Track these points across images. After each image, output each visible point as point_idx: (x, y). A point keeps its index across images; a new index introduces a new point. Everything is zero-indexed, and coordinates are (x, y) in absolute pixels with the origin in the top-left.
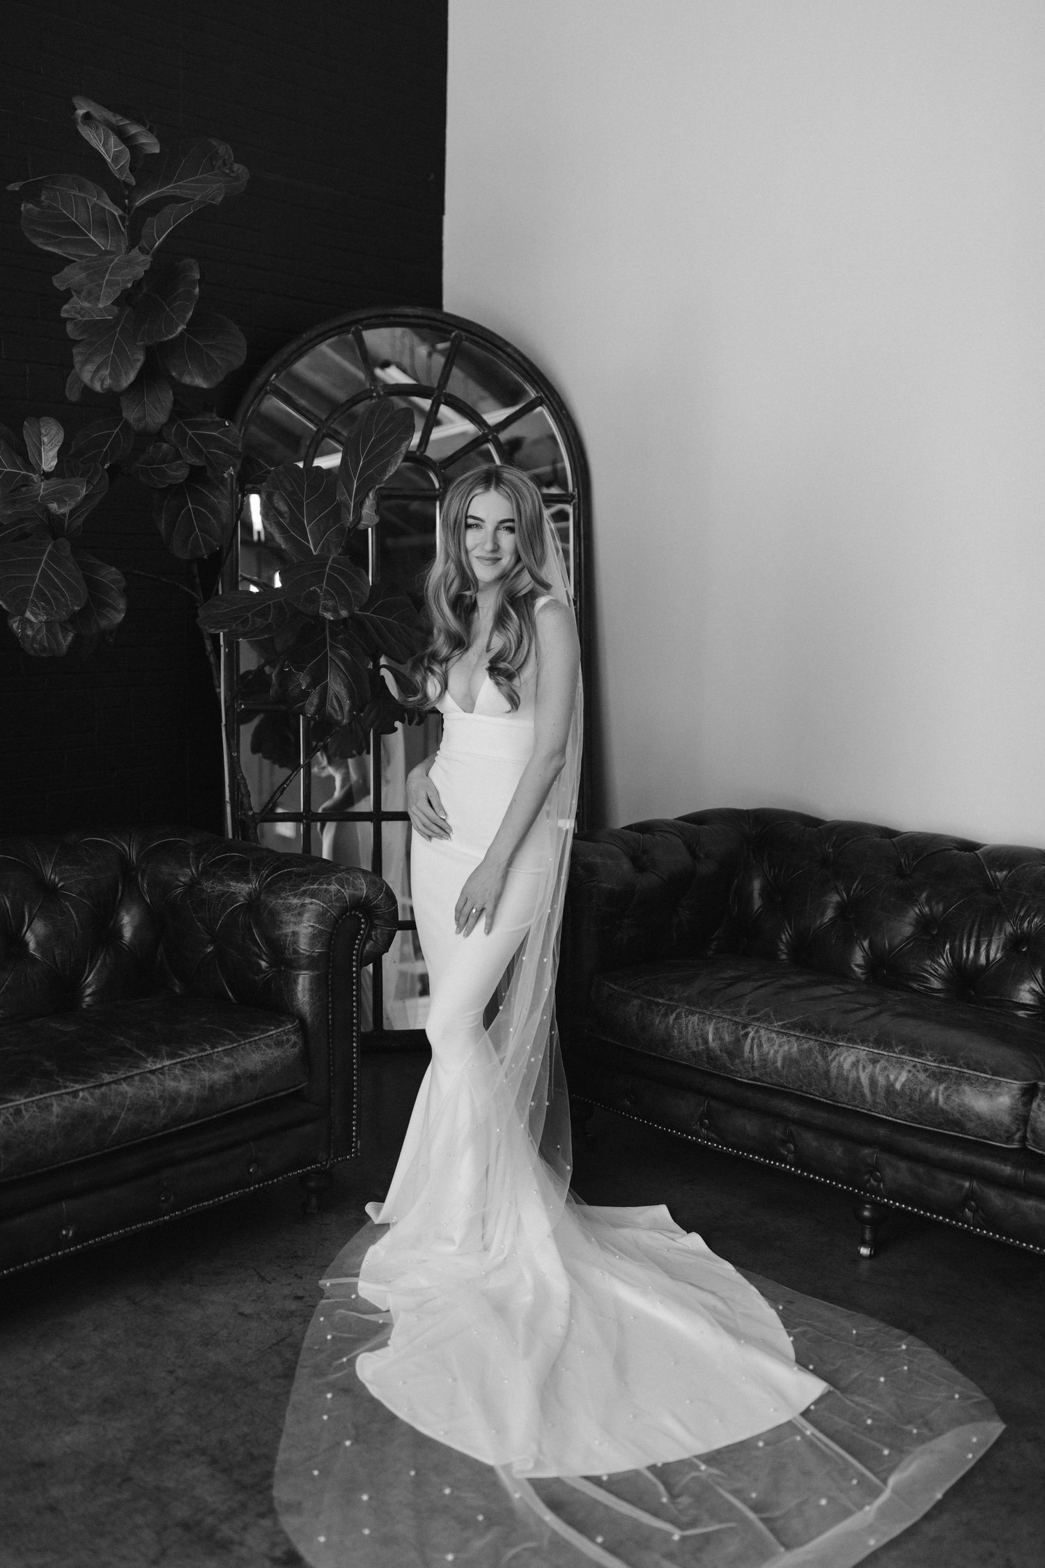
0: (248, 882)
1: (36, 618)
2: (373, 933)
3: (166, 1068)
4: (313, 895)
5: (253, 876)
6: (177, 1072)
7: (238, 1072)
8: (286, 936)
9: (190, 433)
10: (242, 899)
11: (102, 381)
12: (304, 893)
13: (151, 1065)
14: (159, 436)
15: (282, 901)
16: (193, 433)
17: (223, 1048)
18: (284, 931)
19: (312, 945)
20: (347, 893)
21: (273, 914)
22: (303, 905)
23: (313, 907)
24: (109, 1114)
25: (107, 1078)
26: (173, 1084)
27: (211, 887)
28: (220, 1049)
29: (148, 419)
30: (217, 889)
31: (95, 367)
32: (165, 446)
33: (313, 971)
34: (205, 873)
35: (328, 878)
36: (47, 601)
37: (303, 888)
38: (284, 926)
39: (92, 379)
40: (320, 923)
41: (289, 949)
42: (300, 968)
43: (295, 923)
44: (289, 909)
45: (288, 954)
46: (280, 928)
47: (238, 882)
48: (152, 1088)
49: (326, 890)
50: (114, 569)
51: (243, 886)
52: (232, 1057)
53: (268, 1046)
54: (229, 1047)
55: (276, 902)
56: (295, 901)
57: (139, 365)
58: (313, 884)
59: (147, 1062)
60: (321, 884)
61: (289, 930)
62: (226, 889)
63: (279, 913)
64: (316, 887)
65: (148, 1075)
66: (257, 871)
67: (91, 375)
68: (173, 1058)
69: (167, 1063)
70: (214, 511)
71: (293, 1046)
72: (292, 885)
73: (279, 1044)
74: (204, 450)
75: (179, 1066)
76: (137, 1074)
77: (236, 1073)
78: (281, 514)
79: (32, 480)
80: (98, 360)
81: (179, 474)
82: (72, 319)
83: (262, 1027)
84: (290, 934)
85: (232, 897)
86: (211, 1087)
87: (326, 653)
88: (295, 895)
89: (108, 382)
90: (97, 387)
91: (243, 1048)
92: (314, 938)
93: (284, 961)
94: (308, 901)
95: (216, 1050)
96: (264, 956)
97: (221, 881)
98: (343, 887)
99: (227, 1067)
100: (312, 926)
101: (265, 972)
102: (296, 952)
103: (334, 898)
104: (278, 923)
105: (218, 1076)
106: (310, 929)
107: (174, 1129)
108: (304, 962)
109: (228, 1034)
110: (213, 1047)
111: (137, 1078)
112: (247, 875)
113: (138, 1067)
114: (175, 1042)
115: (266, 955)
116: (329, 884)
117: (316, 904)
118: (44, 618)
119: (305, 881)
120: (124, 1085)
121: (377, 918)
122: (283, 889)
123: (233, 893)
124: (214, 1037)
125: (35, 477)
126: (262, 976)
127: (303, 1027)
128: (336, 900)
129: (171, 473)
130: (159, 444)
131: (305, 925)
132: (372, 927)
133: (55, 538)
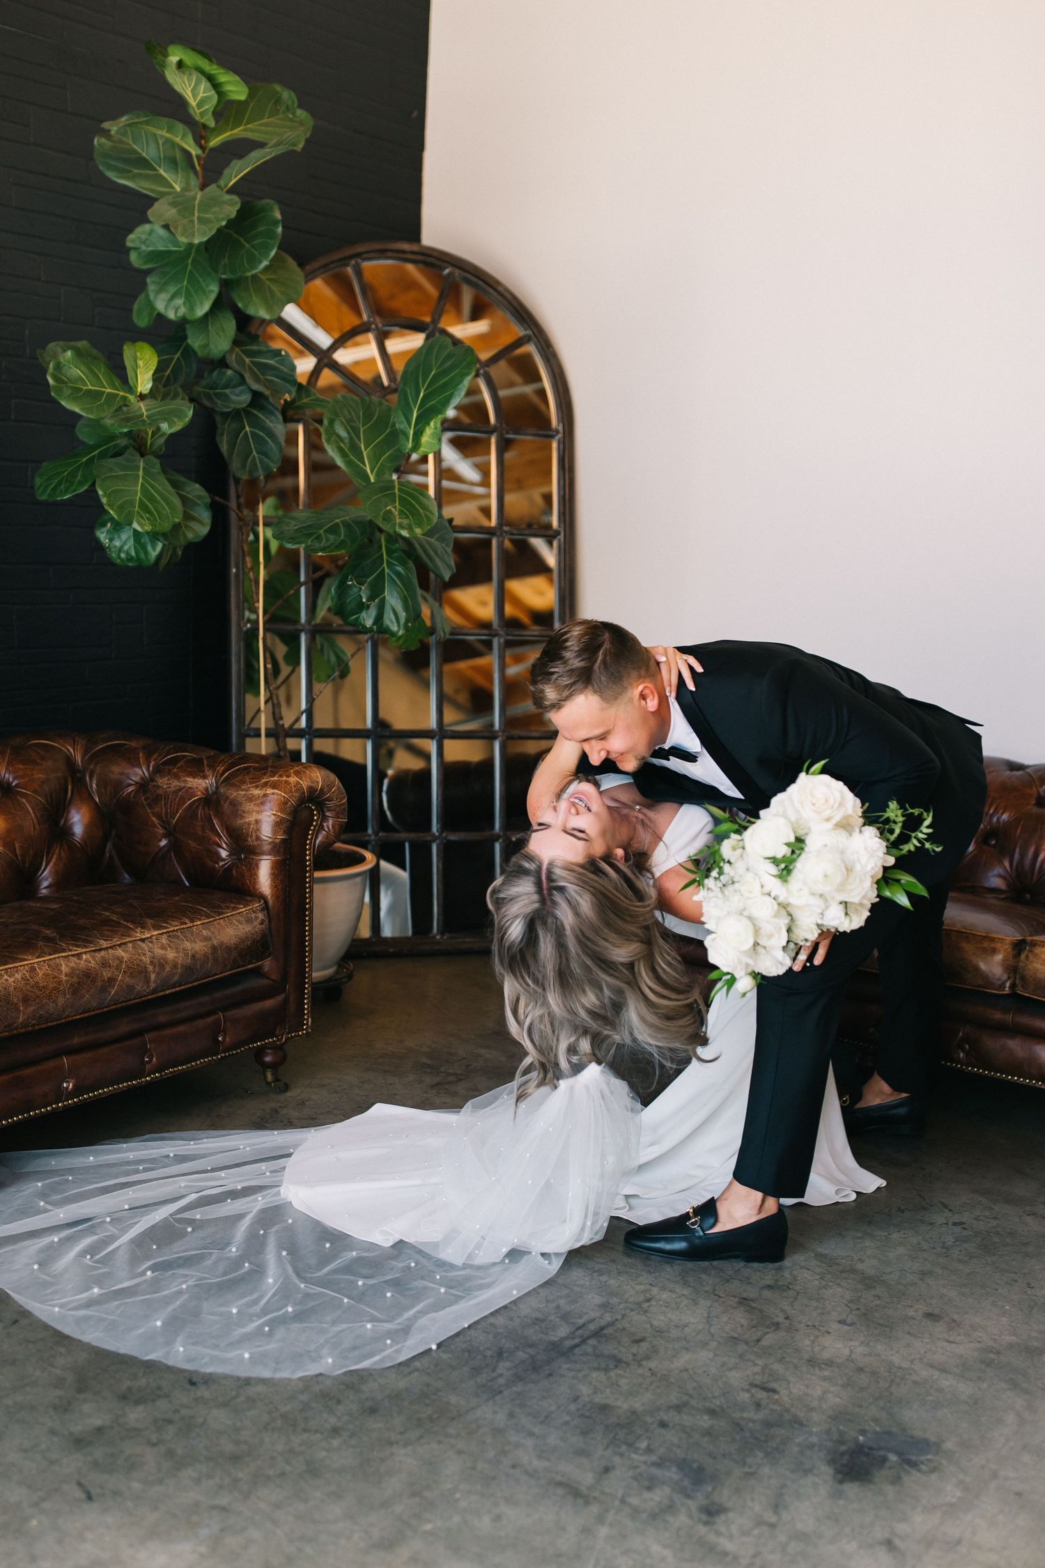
0: (205, 777)
1: (142, 528)
2: (325, 824)
3: (154, 938)
4: (274, 786)
5: (208, 772)
6: (164, 941)
7: (216, 944)
8: (249, 824)
9: (247, 360)
10: (199, 793)
11: (177, 310)
12: (266, 784)
13: (139, 935)
14: (222, 363)
15: (244, 793)
16: (251, 362)
17: (202, 922)
18: (247, 820)
19: (275, 832)
20: (305, 784)
21: (234, 804)
22: (265, 795)
23: (275, 796)
24: (109, 975)
25: (105, 944)
26: (161, 952)
27: (166, 783)
28: (199, 923)
29: (212, 346)
30: (174, 784)
31: (169, 296)
32: (229, 372)
33: (275, 856)
34: (158, 770)
35: (287, 771)
36: (149, 512)
37: (263, 781)
38: (246, 815)
39: (166, 307)
40: (281, 812)
41: (251, 836)
42: (263, 853)
43: (258, 812)
44: (251, 799)
45: (251, 841)
46: (242, 817)
47: (194, 778)
48: (144, 954)
49: (286, 782)
50: (197, 486)
51: (200, 781)
52: (209, 929)
53: (239, 921)
54: (206, 921)
55: (234, 794)
56: (257, 792)
57: (213, 296)
58: (273, 776)
59: (137, 932)
60: (281, 776)
61: (252, 818)
62: (182, 785)
63: (240, 804)
64: (276, 778)
65: (139, 943)
66: (212, 767)
67: (165, 303)
68: (159, 929)
69: (156, 933)
70: (271, 435)
71: (262, 924)
72: (252, 778)
73: (249, 921)
74: (262, 377)
75: (165, 936)
76: (130, 942)
77: (213, 945)
78: (341, 440)
79: (130, 401)
80: (172, 289)
81: (241, 398)
82: (135, 249)
83: (233, 905)
84: (254, 822)
85: (190, 792)
86: (193, 956)
87: (384, 570)
88: (257, 787)
89: (182, 311)
90: (171, 315)
91: (218, 924)
92: (277, 825)
93: (245, 848)
94: (270, 791)
95: (195, 923)
96: (224, 846)
97: (177, 777)
98: (301, 779)
99: (207, 939)
100: (274, 815)
101: (224, 860)
102: (258, 838)
103: (293, 789)
104: (239, 812)
105: (199, 947)
106: (273, 817)
107: (162, 994)
108: (266, 848)
109: (203, 911)
110: (192, 921)
111: (130, 945)
112: (203, 771)
113: (129, 936)
114: (159, 916)
115: (225, 843)
116: (288, 776)
117: (277, 794)
118: (148, 528)
119: (265, 774)
120: (120, 951)
121: (329, 810)
122: (243, 782)
123: (190, 788)
124: (194, 914)
125: (132, 398)
126: (221, 864)
127: (266, 907)
128: (296, 791)
129: (234, 398)
130: (224, 370)
131: (268, 813)
132: (325, 818)
133: (142, 455)
